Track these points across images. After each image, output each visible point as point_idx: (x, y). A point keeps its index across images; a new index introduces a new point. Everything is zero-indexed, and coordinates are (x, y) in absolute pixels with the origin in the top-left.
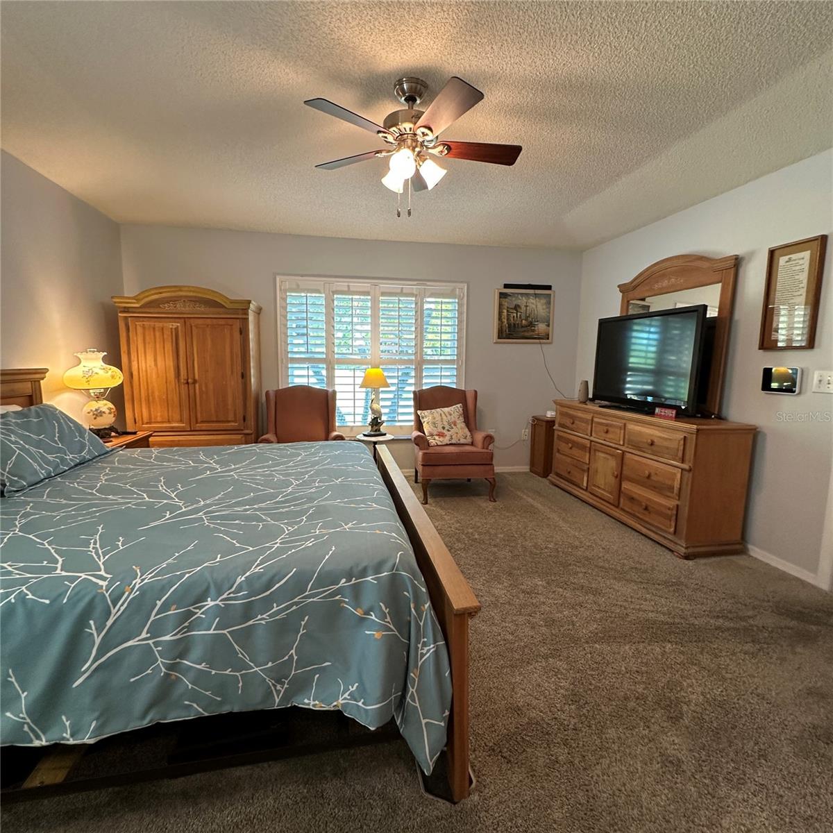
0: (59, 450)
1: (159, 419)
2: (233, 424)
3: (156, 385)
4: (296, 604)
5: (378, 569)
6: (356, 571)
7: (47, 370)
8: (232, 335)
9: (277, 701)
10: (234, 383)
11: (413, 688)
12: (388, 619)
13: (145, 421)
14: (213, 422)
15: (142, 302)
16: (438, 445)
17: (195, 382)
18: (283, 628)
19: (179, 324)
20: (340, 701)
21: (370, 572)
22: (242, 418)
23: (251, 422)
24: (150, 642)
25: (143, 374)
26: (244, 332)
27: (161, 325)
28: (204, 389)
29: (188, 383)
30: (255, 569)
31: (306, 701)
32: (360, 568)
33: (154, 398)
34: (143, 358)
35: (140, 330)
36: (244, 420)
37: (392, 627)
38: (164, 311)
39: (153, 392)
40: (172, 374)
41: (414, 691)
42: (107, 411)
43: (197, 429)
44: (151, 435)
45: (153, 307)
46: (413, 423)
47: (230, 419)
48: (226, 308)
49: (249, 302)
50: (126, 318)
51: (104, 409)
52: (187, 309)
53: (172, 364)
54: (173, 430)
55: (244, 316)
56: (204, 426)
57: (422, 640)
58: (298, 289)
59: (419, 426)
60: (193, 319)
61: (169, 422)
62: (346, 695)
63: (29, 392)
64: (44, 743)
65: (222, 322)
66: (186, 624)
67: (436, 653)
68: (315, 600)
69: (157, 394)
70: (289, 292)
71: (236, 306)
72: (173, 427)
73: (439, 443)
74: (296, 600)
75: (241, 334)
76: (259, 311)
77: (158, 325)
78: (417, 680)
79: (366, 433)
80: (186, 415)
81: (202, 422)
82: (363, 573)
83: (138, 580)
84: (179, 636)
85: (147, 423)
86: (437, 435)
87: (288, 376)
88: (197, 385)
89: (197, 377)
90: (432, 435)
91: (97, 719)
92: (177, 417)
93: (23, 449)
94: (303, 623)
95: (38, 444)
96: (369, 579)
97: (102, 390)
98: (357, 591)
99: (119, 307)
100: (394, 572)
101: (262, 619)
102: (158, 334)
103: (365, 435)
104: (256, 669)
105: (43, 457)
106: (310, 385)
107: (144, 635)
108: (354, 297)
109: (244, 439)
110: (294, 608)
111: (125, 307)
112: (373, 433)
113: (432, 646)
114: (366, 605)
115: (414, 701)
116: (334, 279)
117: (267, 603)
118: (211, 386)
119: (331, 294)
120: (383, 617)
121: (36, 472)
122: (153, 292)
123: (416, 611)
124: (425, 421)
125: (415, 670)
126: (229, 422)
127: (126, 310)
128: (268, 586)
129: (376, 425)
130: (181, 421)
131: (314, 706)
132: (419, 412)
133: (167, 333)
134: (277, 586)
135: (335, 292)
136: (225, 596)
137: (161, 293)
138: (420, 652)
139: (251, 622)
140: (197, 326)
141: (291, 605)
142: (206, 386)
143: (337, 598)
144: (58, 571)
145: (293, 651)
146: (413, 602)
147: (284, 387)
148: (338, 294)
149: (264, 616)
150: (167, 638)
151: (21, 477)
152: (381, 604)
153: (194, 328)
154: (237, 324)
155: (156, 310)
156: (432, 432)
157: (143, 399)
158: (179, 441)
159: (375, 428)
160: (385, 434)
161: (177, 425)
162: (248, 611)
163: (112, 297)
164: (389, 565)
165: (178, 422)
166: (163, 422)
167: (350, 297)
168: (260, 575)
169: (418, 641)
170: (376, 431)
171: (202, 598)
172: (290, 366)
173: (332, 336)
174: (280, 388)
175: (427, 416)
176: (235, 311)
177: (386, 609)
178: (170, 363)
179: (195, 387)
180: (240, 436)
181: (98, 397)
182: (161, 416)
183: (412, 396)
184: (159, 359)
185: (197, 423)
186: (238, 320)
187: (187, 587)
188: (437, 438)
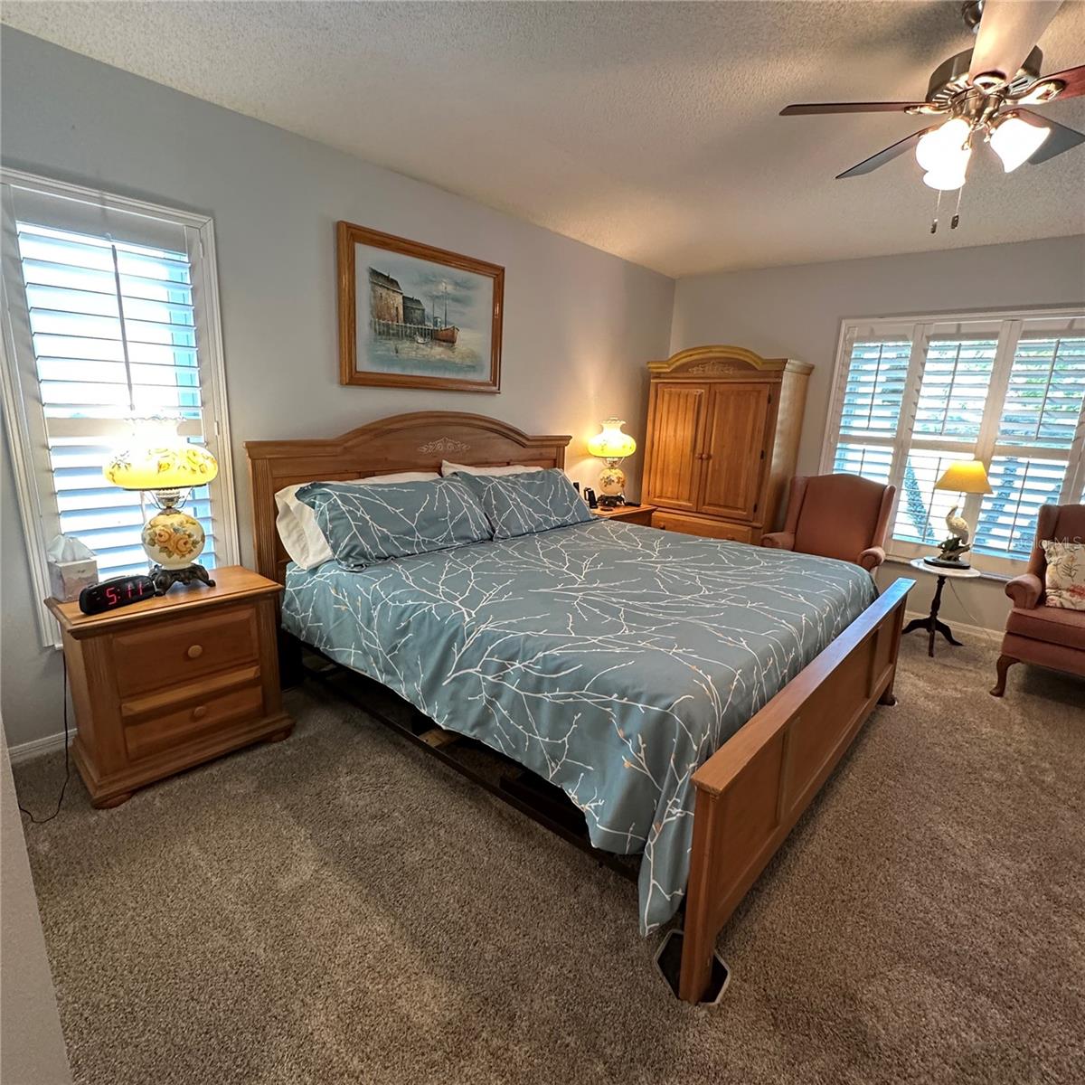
0: (546, 511)
1: (669, 495)
2: (740, 512)
3: (671, 457)
4: (575, 697)
5: (652, 700)
6: (630, 692)
7: (571, 437)
8: (757, 403)
9: (551, 776)
10: (750, 463)
11: (652, 841)
12: (642, 755)
13: (657, 494)
14: (720, 506)
15: (674, 366)
16: (1063, 608)
17: (709, 457)
18: (561, 713)
19: (703, 391)
20: (586, 807)
21: (644, 698)
22: (752, 507)
23: (764, 513)
24: (481, 676)
25: (662, 444)
26: (773, 400)
27: (687, 391)
28: (717, 467)
29: (701, 458)
30: (555, 652)
31: (570, 791)
32: (636, 690)
33: (668, 471)
34: (665, 428)
35: (666, 397)
36: (755, 510)
37: (644, 764)
38: (690, 375)
39: (668, 466)
40: (688, 449)
41: (652, 844)
42: (616, 481)
43: (704, 511)
44: (655, 510)
45: (683, 372)
46: (1028, 558)
47: (739, 506)
48: (756, 369)
49: (785, 361)
50: (657, 383)
51: (614, 478)
52: (715, 373)
53: (690, 435)
54: (680, 508)
55: (777, 380)
56: (711, 509)
57: (674, 799)
58: (872, 337)
59: (1040, 568)
60: (718, 385)
61: (677, 499)
62: (592, 805)
63: (554, 456)
64: (425, 713)
65: (749, 387)
66: (501, 674)
67: (683, 820)
68: (589, 701)
69: (671, 467)
70: (857, 342)
71: (769, 367)
72: (680, 506)
73: (1067, 605)
74: (574, 693)
75: (769, 402)
76: (808, 371)
77: (684, 391)
78: (657, 835)
79: (930, 559)
80: (694, 495)
81: (709, 504)
82: (636, 698)
83: (484, 626)
84: (495, 681)
85: (658, 497)
86: (1068, 590)
87: (834, 459)
88: (711, 462)
89: (712, 452)
90: (1057, 588)
91: (449, 714)
92: (686, 494)
93: (517, 506)
94: (576, 718)
95: (531, 503)
96: (640, 705)
97: (616, 459)
98: (625, 711)
99: (653, 373)
100: (668, 711)
101: (547, 696)
102: (682, 401)
103: (926, 562)
104: (538, 738)
105: (531, 515)
106: (862, 476)
107: (478, 669)
108: (964, 343)
109: (750, 532)
110: (571, 700)
111: (657, 373)
112: (941, 561)
113: (680, 810)
114: (628, 730)
115: (650, 856)
116: (934, 317)
117: (554, 684)
118: (725, 466)
119: (924, 339)
120: (638, 750)
121: (520, 527)
122: (684, 355)
123: (675, 764)
124: (1052, 561)
125: (658, 824)
126: (737, 509)
127: (658, 376)
128: (557, 670)
129: (951, 550)
130: (689, 500)
131: (574, 798)
132: (1045, 544)
133: (691, 400)
134: (563, 673)
135: (929, 338)
136: (526, 663)
137: (691, 355)
138: (668, 809)
139: (540, 695)
140: (721, 394)
141: (570, 696)
142: (720, 465)
143: (608, 710)
144: (457, 602)
145: (566, 739)
146: (676, 754)
147: (825, 474)
148: (935, 340)
149: (549, 695)
150: (489, 678)
151: (508, 529)
152: (639, 736)
153: (718, 395)
154: (766, 391)
155: (686, 375)
156: (1059, 582)
157: (659, 471)
158: (684, 521)
159: (948, 554)
160: (967, 568)
161: (685, 503)
162: (538, 686)
163: (649, 363)
164: (665, 702)
165: (685, 500)
166: (672, 499)
167: (957, 343)
168: (555, 658)
169: (668, 797)
170: (949, 559)
171: (512, 658)
172: (839, 445)
173: (913, 406)
174: (820, 475)
175: (1058, 554)
176: (766, 373)
177: (643, 743)
178: (689, 433)
179: (708, 463)
180: (746, 529)
181: (612, 465)
182: (672, 492)
183: (1035, 511)
184: (680, 427)
185: (704, 504)
186: (768, 386)
187: (507, 644)
188: (1066, 594)
